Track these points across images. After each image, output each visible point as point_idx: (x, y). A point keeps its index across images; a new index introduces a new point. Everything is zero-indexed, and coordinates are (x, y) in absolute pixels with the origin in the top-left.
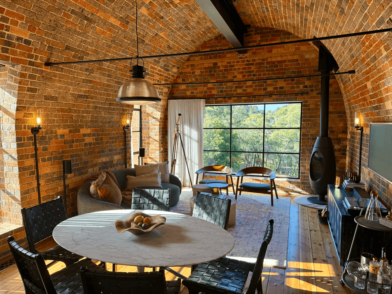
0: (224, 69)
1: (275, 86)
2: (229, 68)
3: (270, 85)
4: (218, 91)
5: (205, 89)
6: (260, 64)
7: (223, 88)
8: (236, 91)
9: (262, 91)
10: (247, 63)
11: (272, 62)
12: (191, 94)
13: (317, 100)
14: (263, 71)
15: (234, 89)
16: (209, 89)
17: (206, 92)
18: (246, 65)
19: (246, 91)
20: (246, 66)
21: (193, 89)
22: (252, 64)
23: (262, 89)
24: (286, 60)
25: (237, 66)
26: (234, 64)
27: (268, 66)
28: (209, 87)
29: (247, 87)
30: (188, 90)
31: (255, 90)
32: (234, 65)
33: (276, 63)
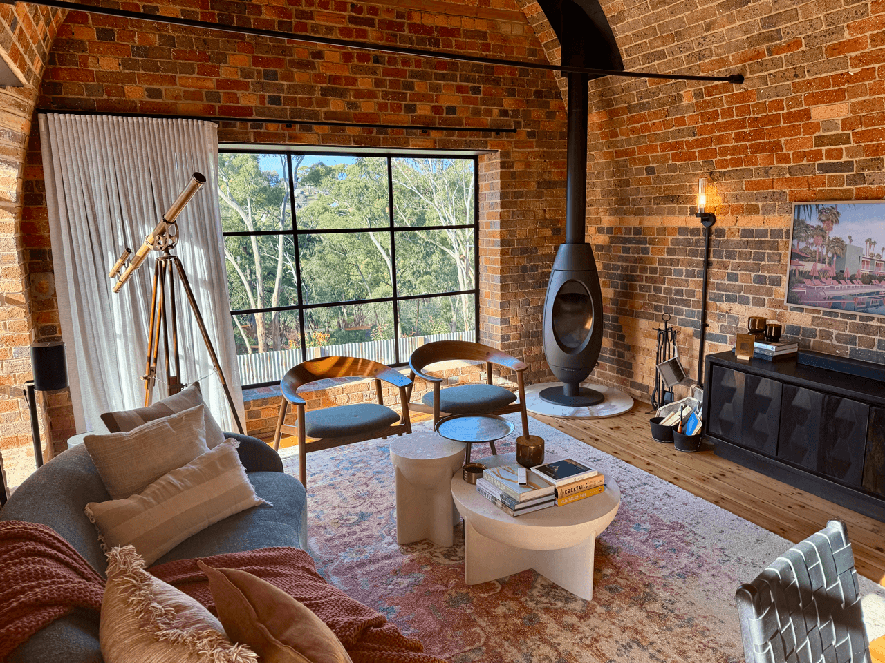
0: (277, 20)
1: (436, 104)
2: (294, 20)
3: (424, 98)
4: (262, 97)
5: (210, 83)
6: (390, 25)
7: (280, 88)
8: (326, 103)
9: (402, 113)
10: (354, 14)
11: (422, 26)
12: (149, 96)
13: (529, 150)
15: (317, 95)
16: (222, 84)
17: (213, 96)
18: (352, 20)
19: (356, 108)
20: (350, 26)
21: (155, 79)
22: (370, 23)
23: (403, 107)
24: (458, 30)
25: (323, 20)
26: (312, 9)
27: (414, 36)
28: (223, 77)
29: (359, 94)
30: (130, 80)
31: (382, 107)
32: (311, 12)
33: (435, 33)
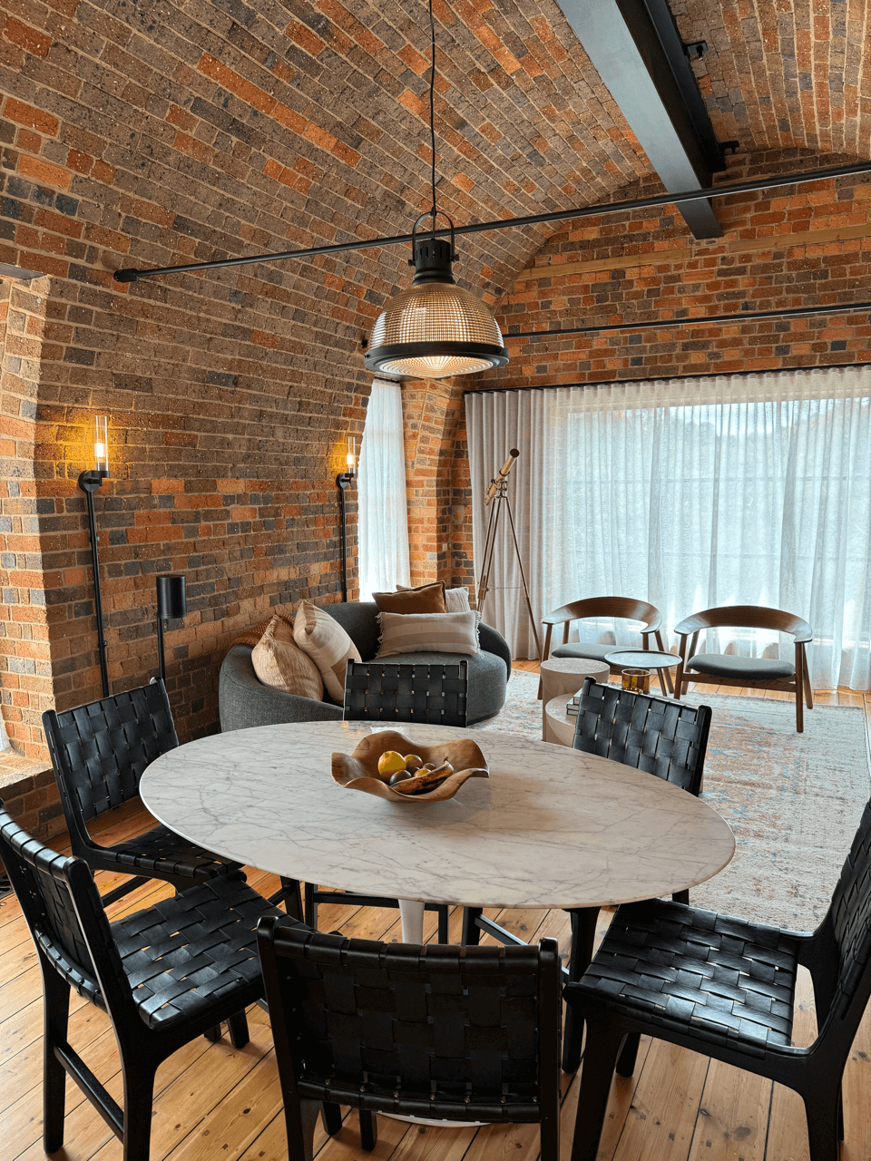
0: (646, 289)
1: (819, 341)
2: (662, 286)
3: (802, 337)
4: (626, 360)
5: (584, 355)
6: (765, 268)
7: (643, 350)
8: (686, 357)
9: (773, 355)
10: (724, 267)
11: (806, 262)
12: (537, 372)
14: (778, 292)
15: (678, 351)
16: (593, 354)
17: (585, 365)
18: (721, 273)
19: (718, 358)
20: (719, 278)
21: (543, 358)
22: (742, 271)
23: (774, 350)
24: (856, 255)
25: (691, 280)
26: (681, 272)
27: (794, 274)
28: (595, 347)
29: (722, 344)
30: (526, 361)
31: (748, 353)
32: (679, 275)
33: (823, 265)
